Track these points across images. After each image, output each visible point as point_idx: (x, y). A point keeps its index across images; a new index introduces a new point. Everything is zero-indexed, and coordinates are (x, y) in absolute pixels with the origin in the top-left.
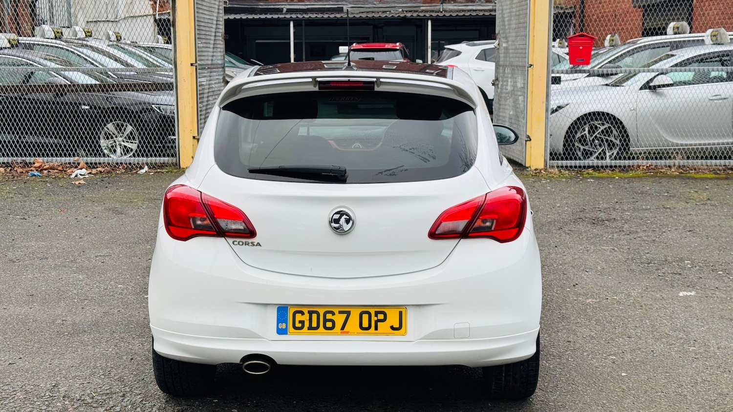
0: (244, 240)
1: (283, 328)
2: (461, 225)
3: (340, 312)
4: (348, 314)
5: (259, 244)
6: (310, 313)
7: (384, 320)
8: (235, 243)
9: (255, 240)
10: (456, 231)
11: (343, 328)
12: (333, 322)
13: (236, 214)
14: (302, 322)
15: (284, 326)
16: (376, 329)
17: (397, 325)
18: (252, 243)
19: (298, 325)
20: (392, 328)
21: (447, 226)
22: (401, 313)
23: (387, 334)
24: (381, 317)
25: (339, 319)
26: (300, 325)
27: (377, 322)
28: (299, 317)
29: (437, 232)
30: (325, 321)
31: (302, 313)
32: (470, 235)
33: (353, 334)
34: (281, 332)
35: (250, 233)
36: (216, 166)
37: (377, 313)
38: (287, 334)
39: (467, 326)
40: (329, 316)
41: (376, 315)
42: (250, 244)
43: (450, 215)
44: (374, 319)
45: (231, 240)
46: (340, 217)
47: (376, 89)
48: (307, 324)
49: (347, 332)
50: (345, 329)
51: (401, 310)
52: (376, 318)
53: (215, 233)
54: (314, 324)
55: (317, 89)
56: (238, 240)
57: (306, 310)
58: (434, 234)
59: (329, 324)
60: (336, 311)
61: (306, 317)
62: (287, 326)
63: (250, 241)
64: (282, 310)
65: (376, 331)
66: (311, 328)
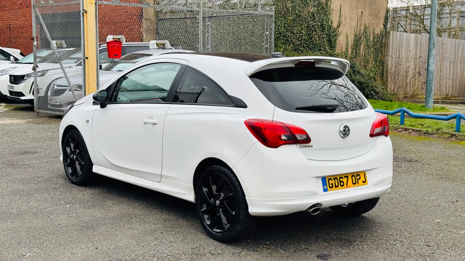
0: (305, 145)
2: (379, 129)
3: (345, 177)
4: (347, 177)
5: (312, 146)
6: (334, 179)
7: (360, 178)
8: (301, 147)
9: (310, 144)
10: (379, 132)
11: (347, 185)
12: (343, 182)
13: (303, 132)
14: (332, 184)
15: (325, 187)
16: (358, 183)
17: (364, 180)
19: (331, 186)
20: (363, 182)
21: (376, 130)
22: (364, 174)
23: (362, 185)
24: (358, 177)
25: (345, 180)
27: (358, 180)
28: (331, 182)
29: (374, 134)
30: (340, 182)
31: (331, 180)
32: (382, 134)
33: (351, 187)
34: (325, 190)
35: (308, 140)
38: (327, 191)
40: (341, 180)
42: (308, 147)
43: (376, 125)
44: (356, 178)
45: (299, 145)
46: (346, 129)
47: (316, 66)
48: (334, 185)
49: (349, 187)
50: (348, 185)
53: (294, 142)
54: (337, 185)
55: (294, 66)
56: (302, 145)
57: (332, 178)
58: (372, 135)
59: (342, 184)
60: (343, 177)
61: (333, 182)
62: (327, 187)
63: (308, 145)
64: (323, 179)
65: (358, 185)
66: (336, 187)
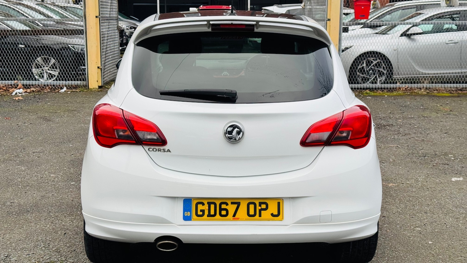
0: (157, 148)
1: (188, 215)
2: (325, 135)
3: (232, 203)
4: (238, 204)
5: (169, 151)
6: (209, 204)
7: (266, 209)
8: (150, 150)
9: (166, 147)
10: (321, 140)
11: (234, 215)
12: (227, 210)
13: (151, 127)
14: (203, 211)
16: (260, 216)
17: (276, 213)
18: (163, 149)
20: (272, 215)
21: (314, 136)
22: (279, 203)
23: (269, 220)
24: (264, 206)
25: (231, 208)
26: (201, 213)
27: (260, 211)
28: (200, 207)
29: (307, 141)
30: (221, 210)
31: (203, 204)
32: (332, 143)
33: (242, 220)
34: (186, 218)
35: (161, 142)
36: (134, 90)
37: (260, 204)
38: (191, 220)
39: (329, 213)
40: (224, 206)
41: (260, 206)
42: (162, 151)
43: (316, 128)
44: (258, 208)
45: (147, 148)
46: (233, 130)
47: (256, 30)
48: (206, 213)
49: (238, 219)
50: (237, 216)
51: (279, 201)
52: (260, 208)
53: (135, 142)
54: (212, 212)
55: (210, 30)
56: (152, 147)
57: (205, 202)
58: (304, 143)
59: (224, 213)
60: (229, 202)
61: (206, 207)
62: (191, 214)
63: (162, 148)
64: (187, 202)
65: (260, 218)
66: (209, 215)
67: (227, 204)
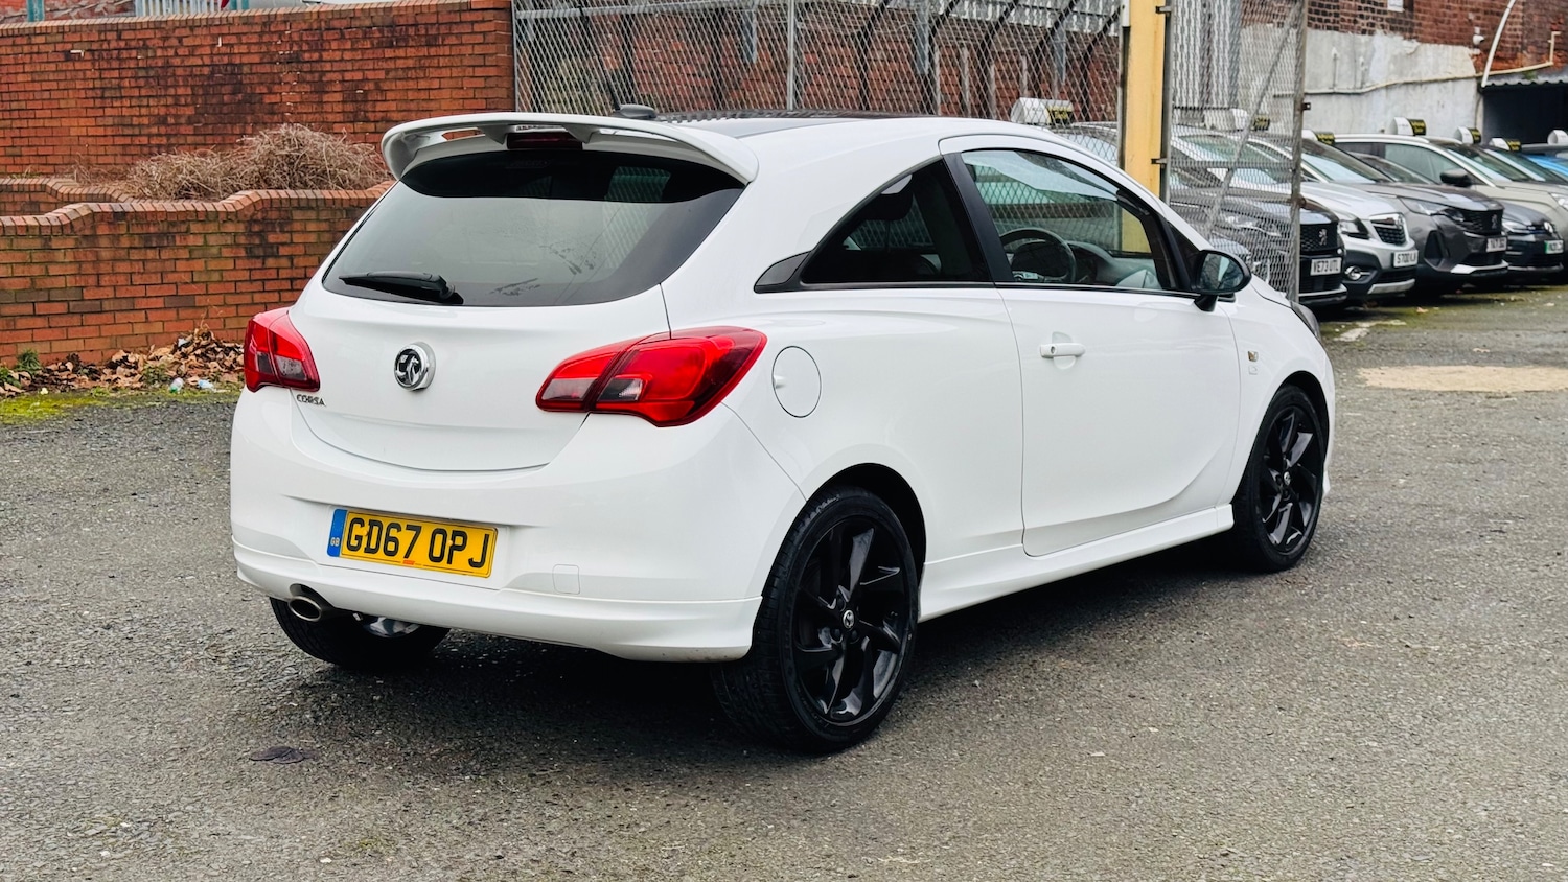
0: (309, 394)
1: (336, 545)
2: (580, 386)
3: (409, 527)
4: (418, 530)
5: (323, 402)
6: (372, 523)
7: (461, 548)
8: (300, 398)
9: (319, 394)
10: (570, 397)
11: (407, 556)
12: (395, 540)
13: (298, 350)
14: (359, 538)
15: (336, 542)
16: (450, 562)
17: (477, 559)
18: (316, 399)
19: (354, 543)
20: (472, 563)
21: (562, 387)
22: (487, 537)
23: (464, 572)
24: (459, 541)
25: (405, 537)
26: (356, 543)
27: (452, 550)
28: (358, 530)
29: (548, 398)
30: (388, 539)
31: (364, 523)
32: (598, 406)
33: (419, 566)
34: (333, 551)
35: (313, 382)
37: (455, 534)
38: (337, 555)
39: (574, 571)
40: (393, 533)
41: (453, 538)
42: (315, 402)
44: (449, 543)
46: (408, 361)
48: (364, 543)
49: (412, 563)
50: (411, 558)
51: (487, 532)
52: (452, 543)
53: (277, 380)
54: (373, 545)
55: (503, 147)
56: (303, 393)
57: (367, 520)
58: (544, 402)
59: (391, 546)
60: (405, 525)
61: (365, 531)
62: (340, 542)
63: (314, 395)
64: (340, 513)
65: (450, 566)
66: (368, 550)
67: (399, 529)
